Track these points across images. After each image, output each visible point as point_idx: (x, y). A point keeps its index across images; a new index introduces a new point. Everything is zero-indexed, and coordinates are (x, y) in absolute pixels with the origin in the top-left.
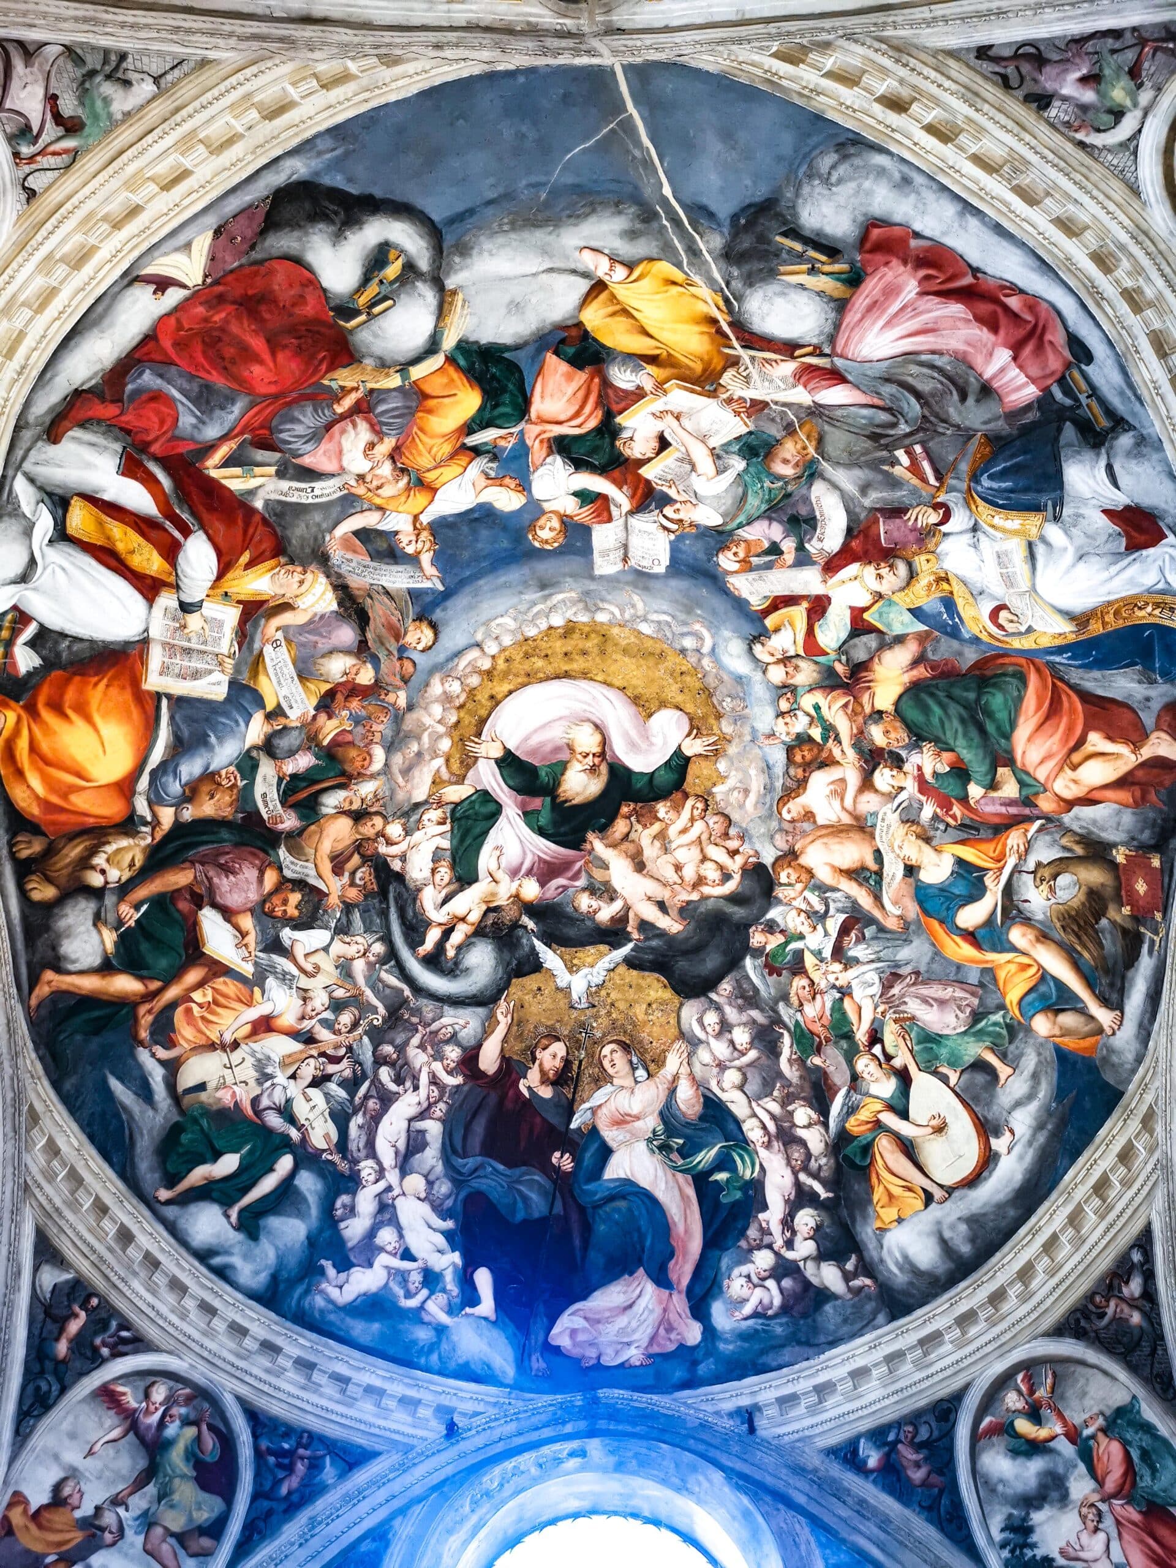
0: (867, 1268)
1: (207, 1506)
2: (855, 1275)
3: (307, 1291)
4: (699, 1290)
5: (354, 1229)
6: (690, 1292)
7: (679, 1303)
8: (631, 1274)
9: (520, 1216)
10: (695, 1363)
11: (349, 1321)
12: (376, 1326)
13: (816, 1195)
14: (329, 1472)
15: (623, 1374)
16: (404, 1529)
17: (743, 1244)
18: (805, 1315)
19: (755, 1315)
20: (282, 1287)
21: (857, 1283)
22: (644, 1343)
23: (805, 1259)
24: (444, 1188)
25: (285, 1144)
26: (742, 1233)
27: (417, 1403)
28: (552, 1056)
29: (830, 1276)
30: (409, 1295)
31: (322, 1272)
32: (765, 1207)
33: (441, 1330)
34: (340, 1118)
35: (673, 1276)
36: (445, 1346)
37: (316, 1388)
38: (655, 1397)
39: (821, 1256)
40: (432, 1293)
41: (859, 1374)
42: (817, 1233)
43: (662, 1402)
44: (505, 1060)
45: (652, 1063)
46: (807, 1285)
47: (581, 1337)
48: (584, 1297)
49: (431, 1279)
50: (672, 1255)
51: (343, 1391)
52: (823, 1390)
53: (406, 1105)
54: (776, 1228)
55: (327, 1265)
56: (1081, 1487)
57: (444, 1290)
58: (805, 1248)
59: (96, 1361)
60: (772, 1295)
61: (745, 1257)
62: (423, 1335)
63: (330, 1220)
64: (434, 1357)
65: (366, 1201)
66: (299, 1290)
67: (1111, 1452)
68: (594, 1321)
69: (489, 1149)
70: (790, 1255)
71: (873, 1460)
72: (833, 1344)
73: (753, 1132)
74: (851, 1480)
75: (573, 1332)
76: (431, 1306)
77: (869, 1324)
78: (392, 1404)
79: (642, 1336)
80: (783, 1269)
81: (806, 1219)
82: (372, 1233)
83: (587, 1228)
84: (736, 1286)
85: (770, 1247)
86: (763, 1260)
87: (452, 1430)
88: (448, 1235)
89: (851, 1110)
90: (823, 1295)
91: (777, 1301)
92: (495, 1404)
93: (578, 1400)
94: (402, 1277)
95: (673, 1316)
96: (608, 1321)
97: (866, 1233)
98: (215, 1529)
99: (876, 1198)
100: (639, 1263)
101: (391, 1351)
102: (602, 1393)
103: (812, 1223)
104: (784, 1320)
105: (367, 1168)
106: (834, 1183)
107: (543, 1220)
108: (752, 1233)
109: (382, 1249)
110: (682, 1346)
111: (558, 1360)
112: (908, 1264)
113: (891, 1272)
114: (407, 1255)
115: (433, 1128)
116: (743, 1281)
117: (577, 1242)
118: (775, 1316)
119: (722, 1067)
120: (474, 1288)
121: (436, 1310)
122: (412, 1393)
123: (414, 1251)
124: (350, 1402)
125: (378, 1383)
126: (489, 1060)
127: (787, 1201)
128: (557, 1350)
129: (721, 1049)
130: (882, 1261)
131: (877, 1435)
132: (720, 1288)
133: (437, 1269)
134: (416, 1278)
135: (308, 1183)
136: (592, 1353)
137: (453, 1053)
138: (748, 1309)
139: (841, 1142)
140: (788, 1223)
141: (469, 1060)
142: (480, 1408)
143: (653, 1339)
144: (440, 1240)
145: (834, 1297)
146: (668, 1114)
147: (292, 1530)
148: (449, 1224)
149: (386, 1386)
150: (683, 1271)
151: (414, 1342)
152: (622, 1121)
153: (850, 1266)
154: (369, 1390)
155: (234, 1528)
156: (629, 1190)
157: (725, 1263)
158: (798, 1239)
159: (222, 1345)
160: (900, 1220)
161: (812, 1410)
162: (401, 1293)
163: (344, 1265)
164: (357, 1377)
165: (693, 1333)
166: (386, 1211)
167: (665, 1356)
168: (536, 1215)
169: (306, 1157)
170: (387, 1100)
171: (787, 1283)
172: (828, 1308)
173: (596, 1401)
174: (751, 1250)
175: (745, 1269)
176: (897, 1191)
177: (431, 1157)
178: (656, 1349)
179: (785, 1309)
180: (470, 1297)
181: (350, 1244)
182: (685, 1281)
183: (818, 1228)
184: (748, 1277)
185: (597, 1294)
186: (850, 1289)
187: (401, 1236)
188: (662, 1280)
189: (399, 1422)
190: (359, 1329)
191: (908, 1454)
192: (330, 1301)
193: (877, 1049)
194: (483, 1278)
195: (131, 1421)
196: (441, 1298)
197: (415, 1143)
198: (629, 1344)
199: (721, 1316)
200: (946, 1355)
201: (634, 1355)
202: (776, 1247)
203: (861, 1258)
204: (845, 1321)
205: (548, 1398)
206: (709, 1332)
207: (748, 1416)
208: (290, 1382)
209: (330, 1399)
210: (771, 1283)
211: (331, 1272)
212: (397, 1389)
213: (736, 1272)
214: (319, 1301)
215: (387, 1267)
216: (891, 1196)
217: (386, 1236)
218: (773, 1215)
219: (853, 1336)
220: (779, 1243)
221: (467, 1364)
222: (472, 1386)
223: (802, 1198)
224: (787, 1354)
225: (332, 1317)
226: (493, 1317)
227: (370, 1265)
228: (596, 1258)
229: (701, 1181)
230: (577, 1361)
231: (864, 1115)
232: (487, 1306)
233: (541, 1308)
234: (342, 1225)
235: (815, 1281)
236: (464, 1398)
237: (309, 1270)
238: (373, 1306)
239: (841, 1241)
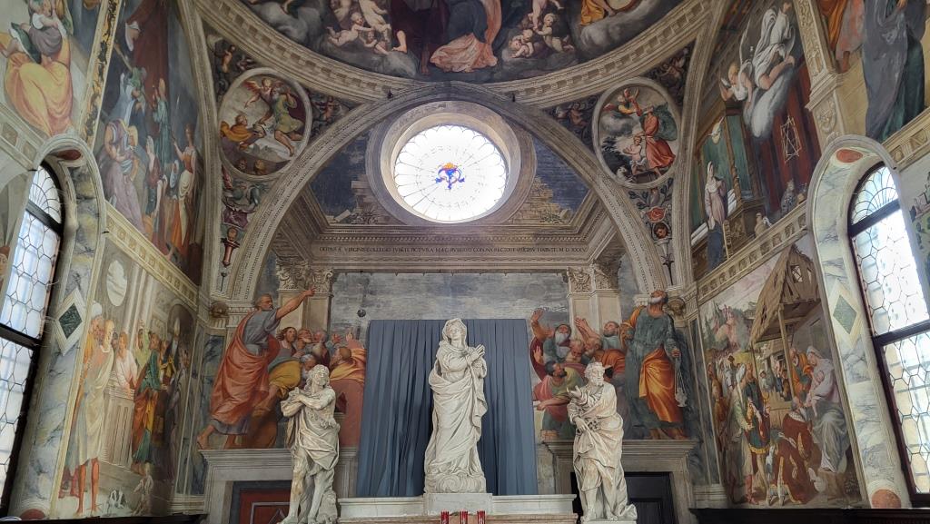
0: (572, 42)
1: (296, 124)
2: (567, 44)
3: (323, 40)
4: (498, 44)
5: (342, 12)
6: (493, 45)
7: (488, 48)
8: (468, 35)
9: (417, 9)
10: (493, 73)
11: (342, 52)
12: (355, 55)
13: (556, 7)
14: (341, 111)
15: (461, 75)
16: (374, 133)
17: (519, 26)
18: (542, 58)
19: (521, 56)
20: (312, 39)
21: (567, 47)
22: (472, 63)
23: (546, 35)
26: (520, 22)
27: (374, 85)
29: (556, 43)
30: (368, 42)
31: (329, 32)
32: (532, 11)
33: (383, 56)
35: (487, 38)
36: (385, 63)
37: (332, 80)
38: (475, 85)
39: (553, 35)
41: (561, 83)
42: (553, 25)
43: (478, 87)
46: (546, 46)
47: (444, 60)
48: (446, 44)
49: (377, 35)
50: (487, 28)
51: (344, 81)
52: (545, 88)
54: (535, 20)
55: (331, 29)
56: (637, 130)
57: (384, 40)
58: (547, 30)
59: (240, 72)
60: (530, 48)
61: (520, 32)
62: (376, 58)
64: (381, 67)
66: (319, 40)
67: (651, 121)
68: (450, 53)
70: (540, 33)
71: (561, 115)
72: (552, 71)
74: (551, 121)
75: (441, 58)
76: (378, 47)
77: (569, 64)
78: (365, 86)
79: (471, 61)
80: (536, 38)
81: (549, 18)
82: (349, 15)
83: (449, 14)
84: (515, 44)
85: (531, 29)
86: (528, 34)
87: (390, 96)
88: (384, 16)
90: (552, 51)
91: (531, 52)
92: (407, 85)
93: (442, 84)
94: (365, 34)
95: (485, 54)
96: (456, 54)
97: (575, 27)
98: (301, 131)
99: (583, 11)
100: (472, 31)
101: (362, 65)
102: (452, 82)
103: (552, 20)
104: (533, 59)
106: (565, 2)
107: (428, 10)
108: (524, 22)
109: (354, 22)
110: (488, 66)
111: (434, 69)
112: (591, 41)
113: (582, 43)
116: (517, 42)
117: (444, 20)
118: (530, 57)
120: (397, 39)
121: (381, 48)
122: (373, 81)
123: (369, 23)
124: (347, 85)
125: (358, 77)
127: (542, 9)
128: (434, 65)
130: (580, 39)
131: (564, 106)
132: (507, 44)
133: (380, 31)
134: (371, 35)
136: (449, 66)
138: (518, 54)
140: (541, 19)
142: (401, 87)
143: (475, 63)
144: (381, 18)
145: (557, 52)
147: (330, 131)
148: (385, 11)
149: (362, 79)
150: (491, 36)
151: (372, 61)
153: (565, 40)
154: (354, 80)
155: (308, 131)
157: (509, 36)
158: (545, 26)
159: (291, 63)
160: (591, 22)
161: (540, 95)
162: (365, 41)
163: (339, 29)
164: (349, 75)
165: (493, 61)
167: (481, 69)
171: (536, 44)
172: (553, 56)
173: (450, 85)
174: (523, 29)
175: (518, 37)
176: (592, 9)
178: (476, 66)
179: (534, 55)
181: (340, 20)
182: (492, 40)
183: (554, 22)
184: (520, 40)
185: (452, 42)
186: (564, 49)
187: (363, 17)
188: (481, 38)
189: (368, 92)
190: (348, 56)
191: (574, 113)
192: (333, 44)
194: (401, 36)
195: (260, 94)
196: (383, 43)
198: (465, 64)
199: (505, 55)
200: (599, 79)
201: (467, 68)
202: (534, 29)
203: (571, 37)
204: (559, 62)
205: (428, 84)
206: (500, 61)
207: (513, 96)
208: (321, 77)
209: (339, 84)
210: (529, 44)
211: (333, 32)
212: (366, 80)
213: (515, 38)
214: (329, 45)
215: (358, 30)
216: (589, 11)
217: (356, 16)
218: (535, 15)
219: (562, 68)
220: (536, 27)
221: (395, 70)
222: (398, 78)
224: (533, 72)
225: (335, 51)
226: (405, 51)
227: (350, 29)
228: (452, 27)
230: (442, 69)
232: (403, 46)
233: (427, 48)
234: (336, 11)
235: (549, 45)
236: (394, 83)
237: (323, 31)
238: (353, 46)
239: (564, 28)
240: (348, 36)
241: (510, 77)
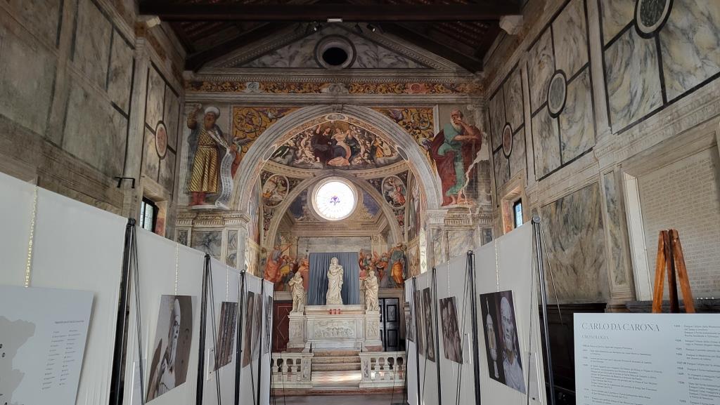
0: (374, 161)
7: (347, 161)
8: (340, 157)
9: (323, 150)
13: (368, 152)
14: (299, 182)
16: (309, 189)
19: (358, 164)
21: (372, 163)
26: (357, 155)
32: (360, 152)
33: (312, 164)
35: (346, 158)
38: (343, 171)
41: (371, 173)
42: (368, 156)
46: (366, 162)
47: (333, 163)
48: (333, 159)
50: (346, 155)
52: (366, 173)
53: (305, 139)
54: (362, 155)
57: (312, 160)
58: (366, 158)
60: (361, 162)
65: (300, 151)
67: (399, 188)
68: (334, 161)
69: (318, 143)
70: (364, 158)
71: (372, 182)
72: (368, 169)
73: (360, 143)
74: (368, 183)
75: (331, 163)
77: (373, 168)
79: (341, 164)
80: (362, 159)
81: (366, 154)
82: (301, 155)
83: (333, 151)
84: (356, 160)
86: (360, 158)
87: (315, 176)
89: (374, 143)
92: (320, 171)
94: (306, 159)
96: (336, 162)
97: (375, 158)
99: (376, 154)
100: (342, 155)
101: (305, 168)
105: (300, 148)
106: (371, 151)
109: (303, 157)
110: (347, 165)
113: (377, 163)
115: (309, 142)
117: (332, 153)
119: (356, 134)
121: (311, 162)
122: (308, 172)
123: (308, 156)
124: (301, 174)
125: (304, 172)
126: (318, 132)
127: (364, 152)
129: (356, 132)
131: (372, 180)
134: (308, 159)
136: (334, 165)
137: (312, 132)
140: (364, 154)
141: (315, 133)
143: (343, 164)
144: (311, 155)
146: (347, 138)
147: (295, 189)
148: (313, 153)
152: (339, 138)
153: (372, 161)
155: (288, 190)
156: (340, 147)
158: (365, 156)
159: (283, 171)
160: (379, 157)
161: (364, 175)
162: (306, 161)
164: (301, 171)
165: (349, 164)
167: (345, 166)
168: (326, 150)
174: (358, 157)
177: (309, 145)
179: (362, 164)
181: (298, 157)
185: (335, 159)
187: (306, 155)
188: (344, 157)
189: (307, 175)
191: (376, 182)
192: (296, 163)
194: (318, 158)
195: (273, 182)
198: (339, 164)
200: (383, 173)
201: (340, 166)
202: (362, 157)
206: (351, 164)
207: (356, 175)
208: (292, 173)
209: (298, 174)
211: (296, 160)
213: (356, 158)
215: (304, 159)
216: (378, 154)
217: (303, 155)
218: (362, 153)
221: (316, 168)
227: (301, 159)
228: (335, 155)
229: (351, 147)
230: (332, 166)
231: (377, 144)
232: (319, 161)
233: (327, 161)
236: (316, 171)
237: (293, 160)
238: (302, 163)
239: (371, 158)
240: (300, 161)
241: (355, 169)
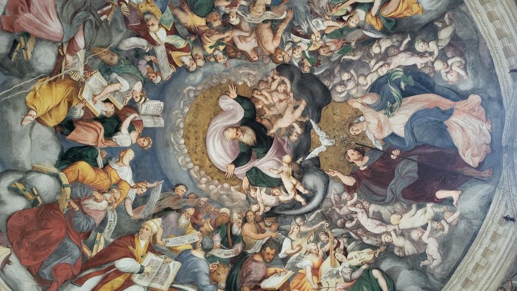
0: (440, 17)
2: (444, 22)
3: (433, 275)
4: (454, 96)
5: (409, 249)
6: (455, 100)
7: (460, 105)
8: (446, 127)
9: (416, 175)
10: (490, 98)
11: (449, 259)
12: (454, 246)
13: (409, 42)
15: (495, 133)
17: (432, 75)
18: (464, 45)
19: (465, 69)
20: (428, 286)
21: (447, 21)
22: (479, 122)
23: (438, 46)
24: (398, 207)
25: (368, 272)
26: (427, 75)
27: (495, 235)
28: (353, 155)
29: (445, 34)
30: (443, 229)
31: (425, 267)
32: (415, 65)
33: (462, 217)
34: (363, 246)
35: (447, 108)
36: (470, 216)
37: (478, 280)
38: (507, 118)
39: (436, 38)
40: (443, 218)
41: (491, 17)
42: (426, 41)
43: (508, 115)
44: (352, 174)
45: (358, 114)
46: (450, 45)
47: (476, 152)
48: (457, 149)
49: (437, 218)
50: (438, 108)
51: (482, 268)
52: (501, 35)
53: (362, 218)
54: (424, 60)
55: (422, 263)
57: (443, 213)
58: (433, 47)
60: (455, 61)
61: (438, 74)
62: (462, 225)
63: (403, 258)
64: (474, 222)
65: (398, 242)
66: (431, 278)
68: (468, 146)
69: (385, 185)
70: (436, 53)
72: (477, 31)
73: (384, 71)
75: (473, 155)
76: (450, 220)
77: (466, 14)
78: (493, 245)
79: (477, 123)
81: (420, 47)
82: (413, 241)
84: (451, 78)
85: (433, 63)
86: (439, 66)
88: (419, 207)
89: (372, 29)
90: (454, 38)
91: (458, 59)
92: (503, 196)
93: (505, 155)
94: (434, 230)
95: (467, 108)
96: (469, 139)
97: (425, 18)
99: (409, 15)
100: (441, 123)
101: (467, 241)
102: (504, 145)
103: (422, 44)
104: (467, 55)
105: (385, 239)
106: (403, 33)
107: (419, 165)
108: (427, 71)
109: (420, 238)
110: (481, 104)
111: (486, 164)
113: (441, 5)
114: (425, 227)
115: (373, 208)
116: (449, 75)
117: (431, 151)
118: (465, 59)
119: (358, 85)
120: (445, 199)
121: (452, 218)
122: (490, 236)
123: (423, 224)
124: (488, 265)
125: (482, 250)
126: (350, 181)
127: (412, 56)
128: (481, 164)
129: (351, 85)
130: (437, 10)
132: (452, 86)
133: (433, 215)
134: (435, 225)
135: (386, 265)
136: (484, 147)
137: (345, 196)
138: (462, 73)
139: (386, 32)
140: (421, 55)
141: (349, 189)
142: (504, 203)
143: (479, 118)
144: (420, 211)
145: (454, 32)
146: (378, 108)
148: (414, 207)
149: (484, 247)
150: (445, 104)
151: (465, 230)
152: (380, 127)
153: (440, 25)
154: (484, 255)
156: (410, 126)
157: (442, 84)
158: (429, 50)
160: (418, 3)
161: (511, 40)
162: (441, 232)
163: (424, 256)
164: (477, 260)
165: (475, 99)
166: (404, 233)
167: (487, 112)
168: (416, 168)
169: (375, 264)
170: (359, 226)
171: (449, 55)
172: (460, 34)
173: (506, 147)
174: (435, 72)
175: (443, 75)
176: (405, 6)
177: (384, 211)
178: (483, 117)
179: (461, 55)
180: (449, 201)
181: (416, 252)
182: (449, 102)
183: (424, 41)
184: (447, 73)
185: (455, 144)
186: (450, 24)
187: (416, 229)
188: (449, 113)
189: (504, 243)
190: (454, 254)
192: (439, 265)
193: (345, 18)
194: (441, 194)
196: (447, 215)
197: (378, 217)
198: (481, 130)
201: (486, 128)
202: (433, 60)
203: (436, 20)
204: (466, 26)
206: (474, 91)
207: (515, 72)
209: (485, 274)
210: (450, 62)
211: (426, 262)
212: (486, 242)
213: (445, 78)
214: (438, 270)
215: (428, 237)
216: (408, 8)
217: (415, 235)
218: (418, 61)
219: (472, 21)
220: (431, 59)
221: (481, 207)
222: (492, 206)
223: (410, 49)
224: (483, 54)
225: (446, 266)
226: (460, 192)
227: (426, 244)
228: (439, 142)
229: (405, 94)
230: (487, 155)
231: (374, 22)
232: (454, 194)
233: (459, 169)
234: (407, 254)
235: (448, 41)
236: (497, 210)
241: (492, 78)
